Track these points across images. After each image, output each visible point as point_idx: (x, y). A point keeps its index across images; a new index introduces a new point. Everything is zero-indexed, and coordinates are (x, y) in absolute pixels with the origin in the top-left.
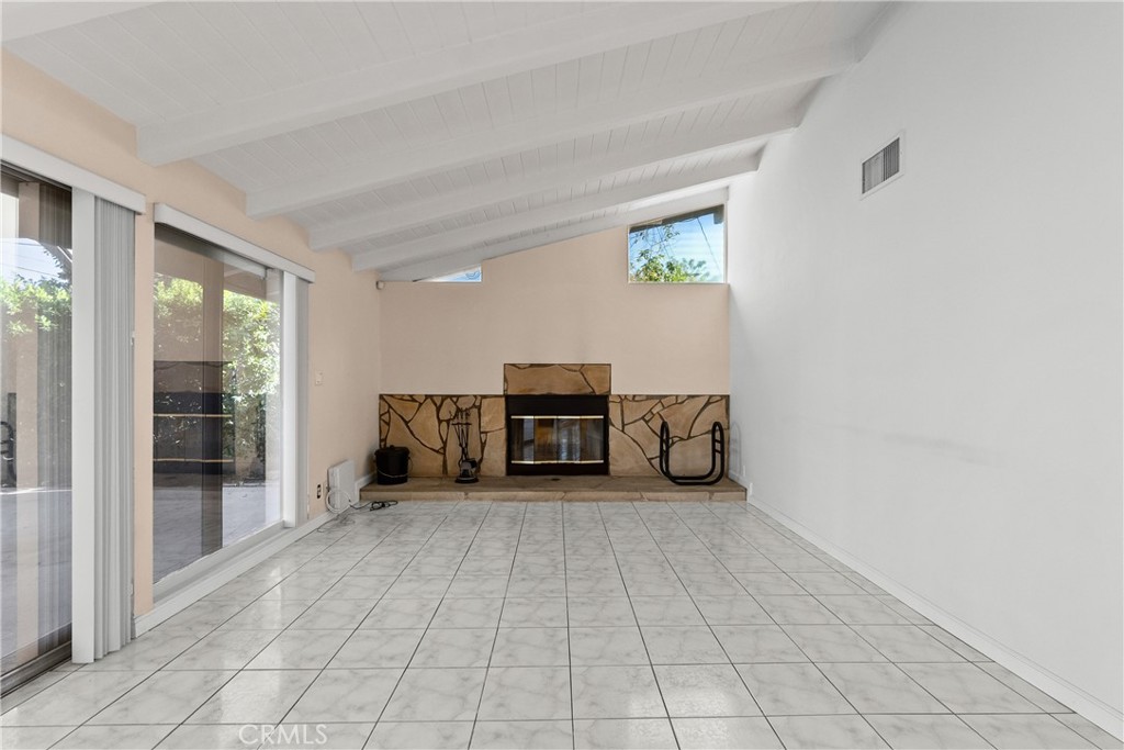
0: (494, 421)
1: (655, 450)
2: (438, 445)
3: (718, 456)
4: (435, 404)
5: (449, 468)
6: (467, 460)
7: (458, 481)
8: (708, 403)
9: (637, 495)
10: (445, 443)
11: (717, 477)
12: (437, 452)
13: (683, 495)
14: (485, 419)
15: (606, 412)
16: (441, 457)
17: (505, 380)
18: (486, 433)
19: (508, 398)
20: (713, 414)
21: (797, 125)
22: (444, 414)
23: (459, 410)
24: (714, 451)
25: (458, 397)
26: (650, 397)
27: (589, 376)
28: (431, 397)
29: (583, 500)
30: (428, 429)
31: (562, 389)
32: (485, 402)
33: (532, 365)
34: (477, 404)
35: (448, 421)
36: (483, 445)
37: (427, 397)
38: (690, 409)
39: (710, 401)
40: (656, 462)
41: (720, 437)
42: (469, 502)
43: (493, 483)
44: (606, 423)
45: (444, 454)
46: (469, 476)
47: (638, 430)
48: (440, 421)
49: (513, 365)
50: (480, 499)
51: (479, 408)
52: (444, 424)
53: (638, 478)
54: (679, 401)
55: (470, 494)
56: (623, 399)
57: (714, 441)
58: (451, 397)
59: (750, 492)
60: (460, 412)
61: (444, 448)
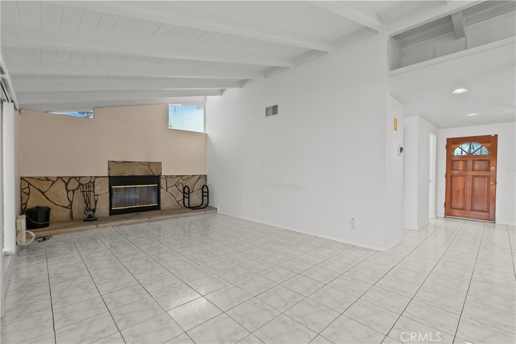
0: (102, 189)
1: (181, 197)
2: (67, 204)
3: (205, 198)
4: (65, 182)
5: (74, 216)
6: (90, 210)
7: (85, 221)
8: (199, 178)
9: (179, 215)
10: (71, 203)
11: (204, 206)
12: (66, 207)
13: (196, 213)
14: (97, 189)
15: (159, 183)
16: (69, 210)
17: (109, 169)
18: (98, 195)
19: (110, 177)
20: (201, 183)
22: (70, 187)
23: (80, 184)
24: (203, 196)
25: (80, 177)
26: (178, 176)
27: (152, 167)
28: (61, 178)
29: (157, 220)
30: (59, 195)
31: (139, 172)
32: (97, 180)
33: (123, 162)
34: (92, 181)
35: (73, 191)
36: (96, 202)
37: (58, 178)
38: (193, 180)
39: (200, 177)
40: (181, 203)
41: (205, 192)
42: (99, 230)
43: (104, 220)
44: (158, 189)
45: (71, 209)
46: (90, 218)
47: (173, 190)
48: (68, 191)
49: (114, 161)
50: (105, 227)
51: (94, 183)
52: (71, 192)
53: (174, 209)
54: (189, 177)
55: (99, 225)
56: (166, 177)
57: (203, 192)
58: (75, 178)
59: (219, 209)
60: (86, 186)
61: (71, 205)
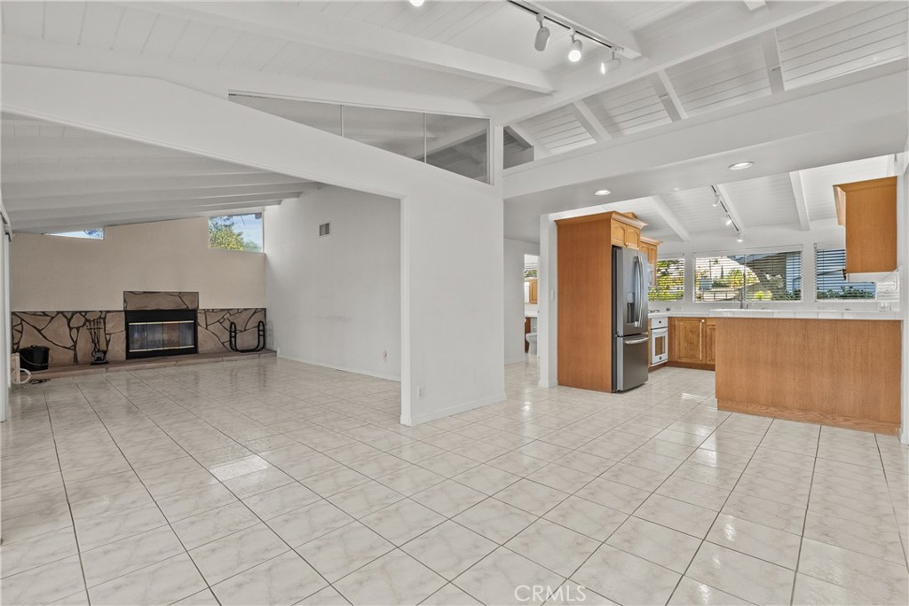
0: (116, 328)
1: (226, 337)
2: (70, 344)
3: (261, 338)
4: (66, 317)
5: (79, 359)
6: (99, 351)
7: (92, 364)
8: (255, 313)
9: (220, 359)
10: (75, 343)
11: (262, 347)
12: (69, 348)
13: (245, 357)
14: (109, 326)
15: (195, 319)
16: (72, 352)
17: (125, 301)
18: (110, 334)
19: (126, 312)
20: (258, 317)
21: (298, 197)
22: (74, 323)
23: (87, 320)
24: (259, 335)
25: (86, 312)
26: (222, 310)
27: (185, 299)
28: (62, 312)
29: (188, 365)
30: (59, 334)
31: (166, 305)
32: (109, 315)
33: (145, 292)
34: (103, 316)
35: (78, 329)
36: (108, 342)
37: (58, 313)
38: (245, 316)
39: (256, 311)
40: (227, 344)
41: (262, 329)
42: (109, 374)
43: (118, 363)
44: (195, 326)
45: (75, 350)
46: (100, 359)
47: (215, 328)
48: (71, 329)
49: (132, 292)
50: (118, 371)
51: (104, 319)
52: (75, 331)
53: (215, 353)
54: (239, 311)
55: (110, 369)
56: (206, 311)
57: (259, 330)
58: (80, 312)
59: (278, 352)
60: (94, 322)
61: (75, 346)
